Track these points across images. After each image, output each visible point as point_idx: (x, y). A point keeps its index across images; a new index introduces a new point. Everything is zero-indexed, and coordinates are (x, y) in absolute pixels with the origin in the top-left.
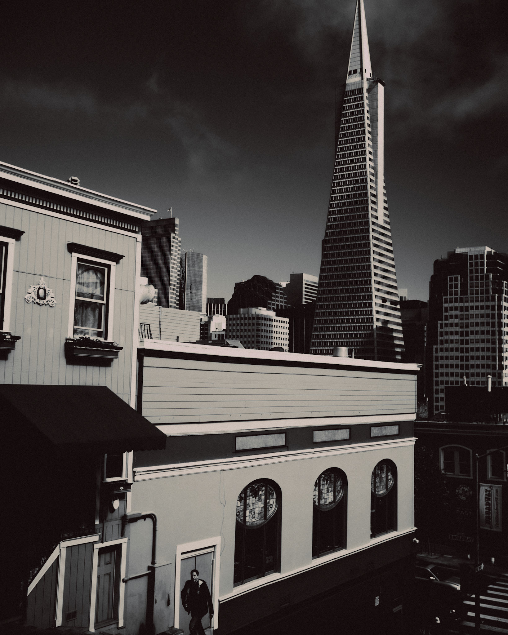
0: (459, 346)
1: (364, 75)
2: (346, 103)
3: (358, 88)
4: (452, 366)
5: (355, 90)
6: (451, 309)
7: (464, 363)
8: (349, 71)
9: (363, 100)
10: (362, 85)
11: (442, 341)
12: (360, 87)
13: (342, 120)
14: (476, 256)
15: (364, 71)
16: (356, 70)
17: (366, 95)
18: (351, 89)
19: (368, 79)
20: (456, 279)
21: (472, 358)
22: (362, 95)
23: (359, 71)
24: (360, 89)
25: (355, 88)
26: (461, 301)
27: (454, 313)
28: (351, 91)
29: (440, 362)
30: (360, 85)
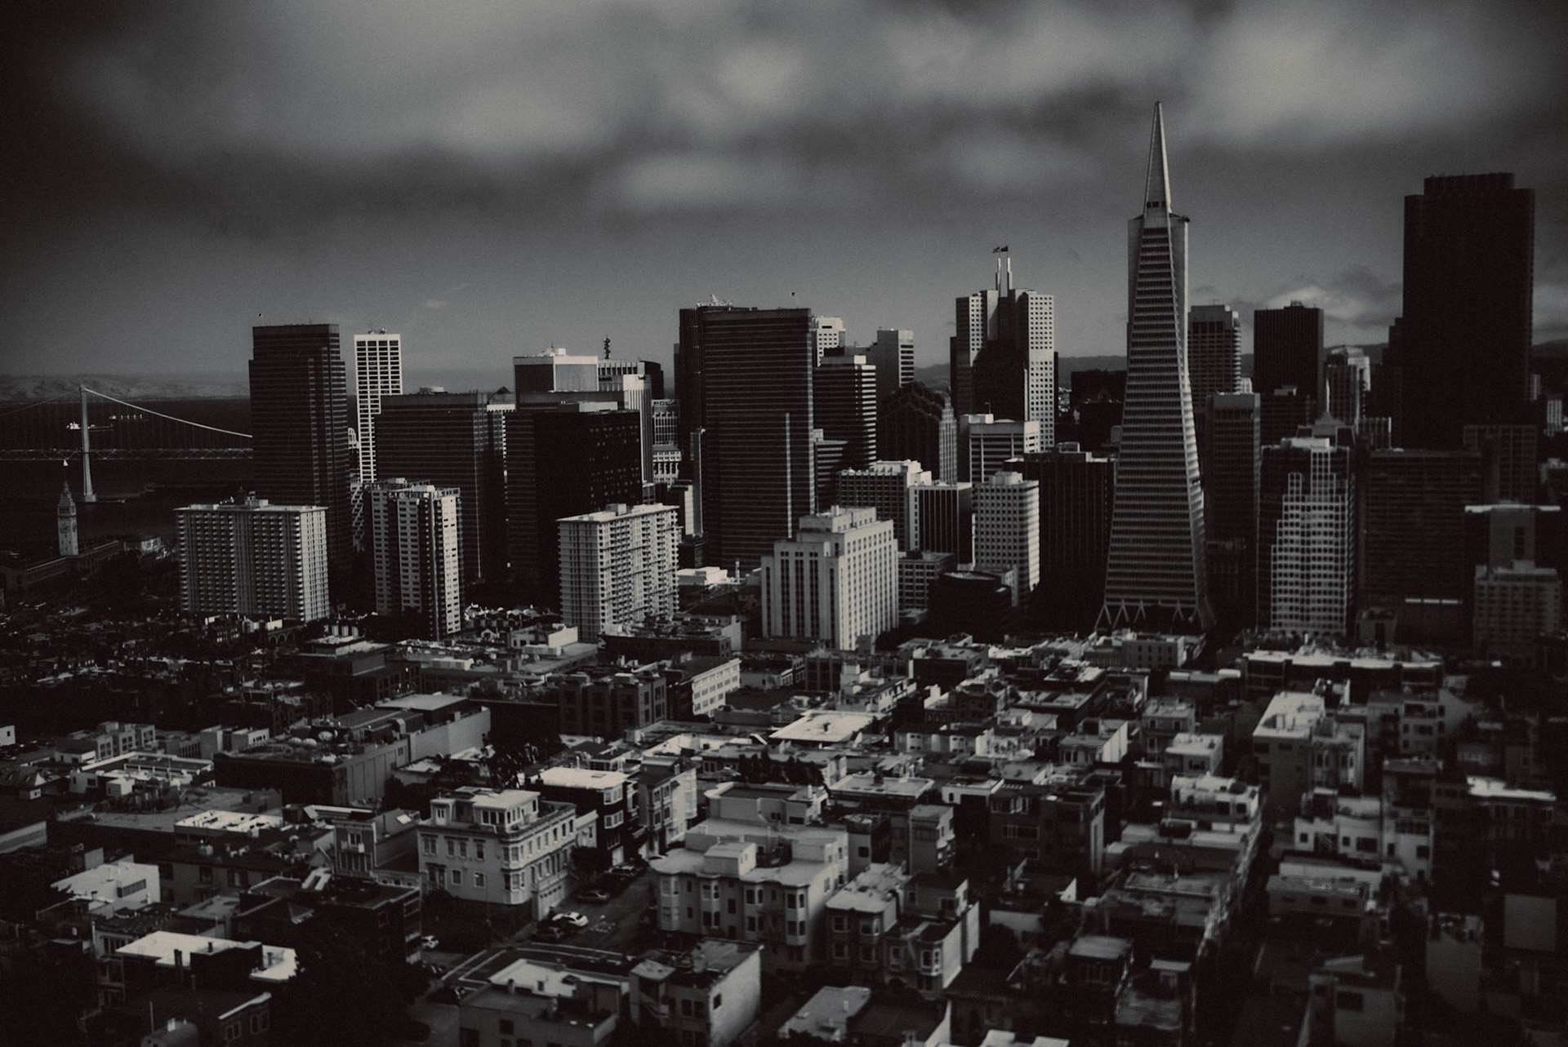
0: (1300, 546)
3: (1160, 227)
4: (1291, 566)
6: (1292, 508)
7: (1305, 563)
9: (1167, 242)
11: (1281, 542)
12: (1163, 226)
14: (1320, 455)
16: (1157, 203)
17: (1170, 235)
20: (1298, 478)
21: (1314, 559)
22: (1166, 237)
23: (1161, 204)
24: (1163, 229)
26: (1303, 500)
27: (1295, 512)
29: (1279, 562)
30: (1164, 223)
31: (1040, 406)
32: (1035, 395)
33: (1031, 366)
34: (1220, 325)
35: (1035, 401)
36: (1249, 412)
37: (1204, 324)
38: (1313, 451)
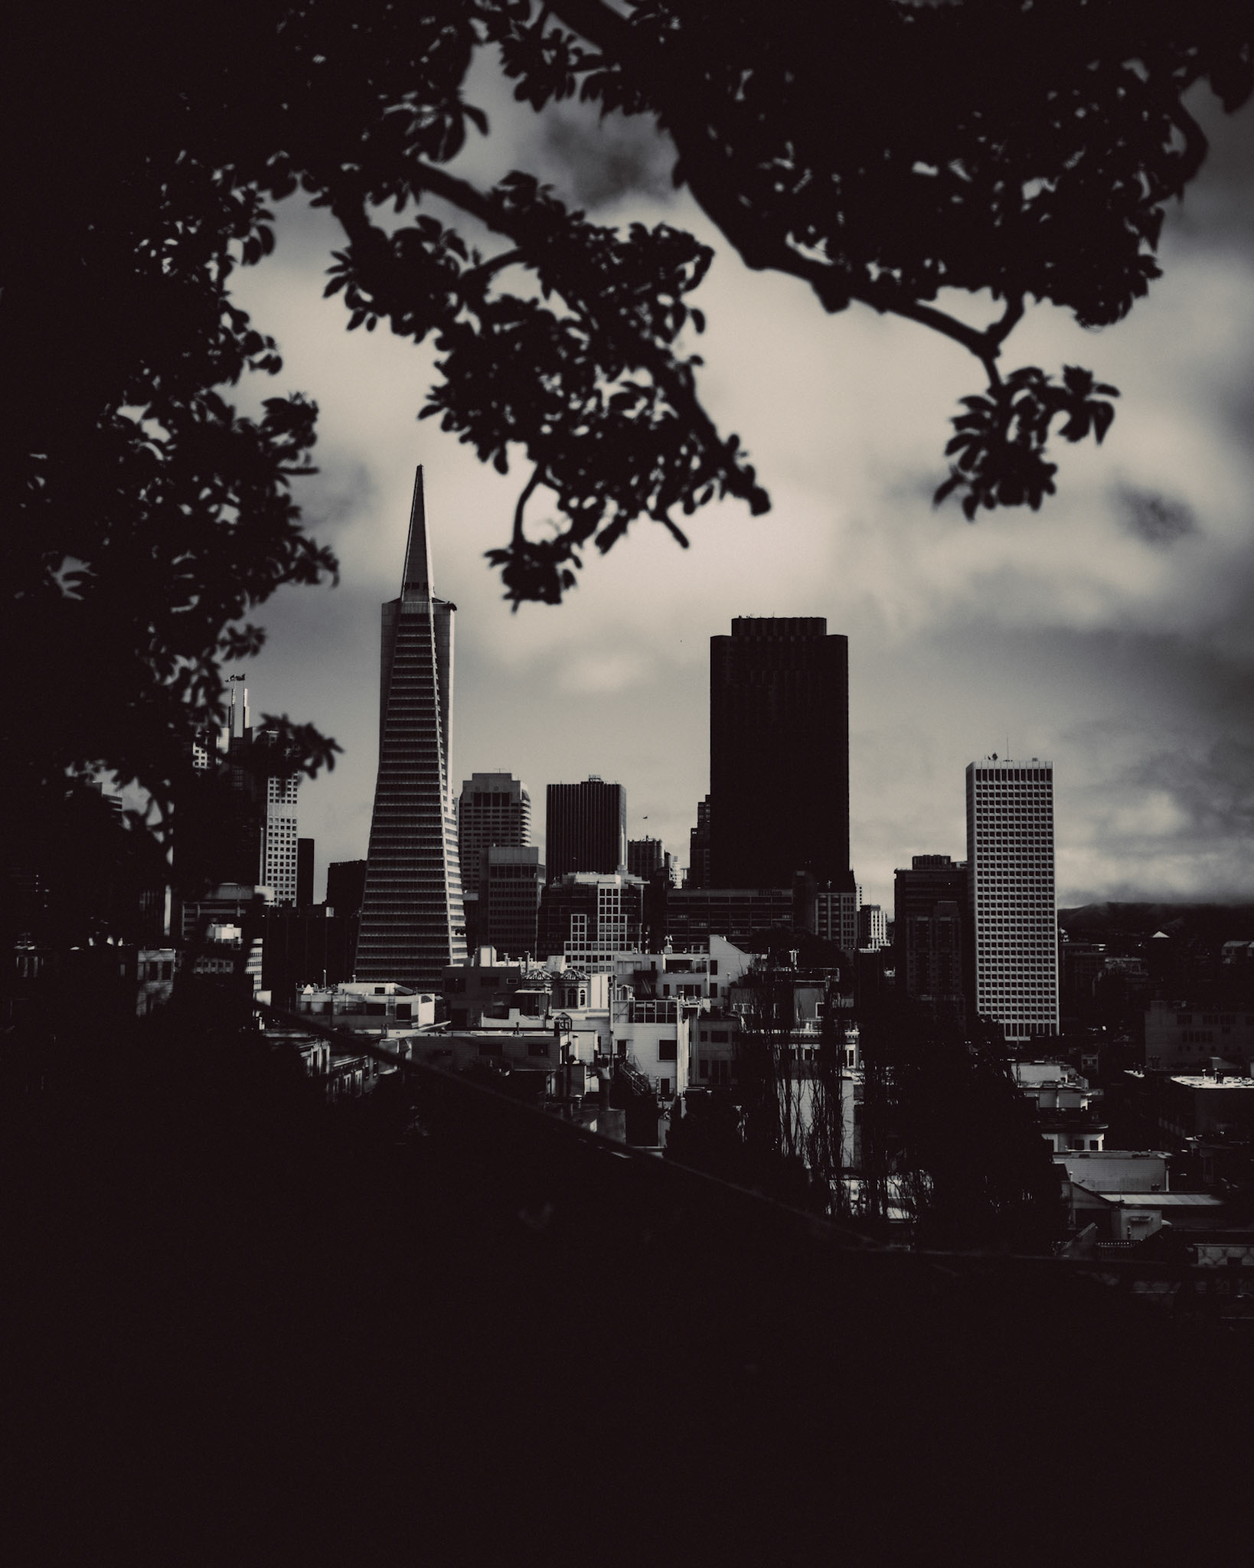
3: (420, 612)
5: (417, 615)
8: (406, 583)
9: (429, 632)
10: (428, 609)
12: (424, 611)
14: (609, 891)
16: (418, 584)
18: (409, 612)
19: (433, 600)
20: (582, 920)
22: (428, 625)
23: (422, 586)
24: (425, 615)
25: (416, 612)
26: (589, 948)
28: (409, 615)
30: (425, 608)
31: (279, 875)
32: (273, 860)
33: (269, 823)
34: (507, 797)
35: (273, 868)
36: (533, 869)
37: (487, 795)
38: (600, 887)
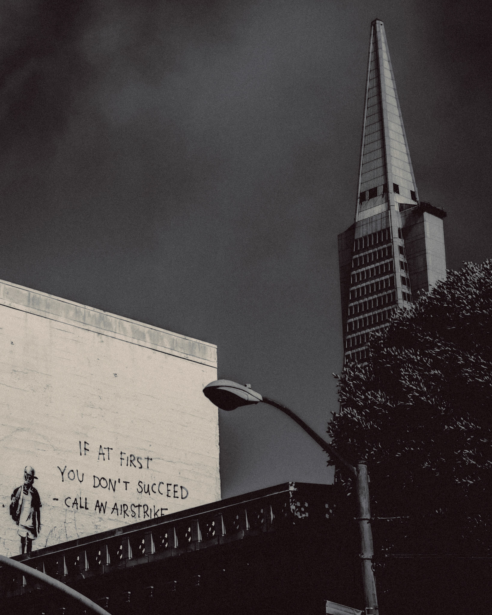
1: (390, 199)
2: (357, 268)
3: (379, 229)
5: (375, 234)
8: (361, 193)
9: (391, 255)
10: (387, 222)
12: (384, 227)
13: (351, 307)
15: (391, 188)
16: (376, 189)
17: (398, 242)
18: (365, 234)
19: (402, 207)
22: (389, 244)
23: (380, 190)
24: (384, 231)
25: (374, 232)
28: (365, 238)
30: (384, 221)
